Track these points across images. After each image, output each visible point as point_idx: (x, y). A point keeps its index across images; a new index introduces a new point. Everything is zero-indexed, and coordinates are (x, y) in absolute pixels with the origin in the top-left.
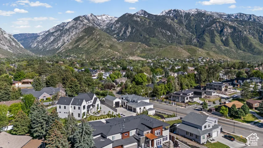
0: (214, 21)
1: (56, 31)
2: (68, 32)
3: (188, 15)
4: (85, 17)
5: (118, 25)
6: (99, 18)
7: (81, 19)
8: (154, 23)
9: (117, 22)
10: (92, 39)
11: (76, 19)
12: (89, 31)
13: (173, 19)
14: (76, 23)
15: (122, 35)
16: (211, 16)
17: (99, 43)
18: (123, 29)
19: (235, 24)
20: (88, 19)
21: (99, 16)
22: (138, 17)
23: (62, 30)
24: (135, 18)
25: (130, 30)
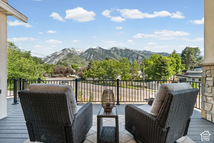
0: (134, 53)
1: (52, 56)
2: (59, 57)
3: (121, 50)
4: (69, 49)
5: (86, 54)
6: (76, 50)
7: (66, 50)
8: (105, 53)
9: (86, 52)
10: (71, 60)
11: (64, 50)
12: (70, 55)
13: (114, 52)
14: (63, 52)
15: (88, 59)
16: (132, 51)
17: (75, 61)
18: (89, 56)
19: (143, 55)
20: (70, 51)
21: (76, 49)
22: (97, 50)
23: (55, 56)
24: (95, 50)
25: (92, 56)
